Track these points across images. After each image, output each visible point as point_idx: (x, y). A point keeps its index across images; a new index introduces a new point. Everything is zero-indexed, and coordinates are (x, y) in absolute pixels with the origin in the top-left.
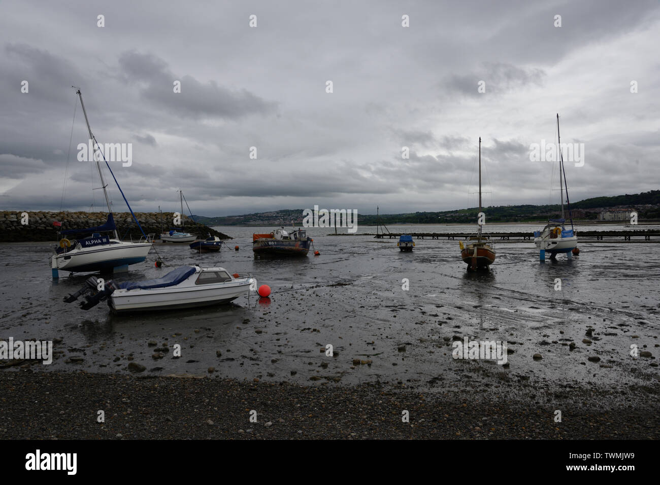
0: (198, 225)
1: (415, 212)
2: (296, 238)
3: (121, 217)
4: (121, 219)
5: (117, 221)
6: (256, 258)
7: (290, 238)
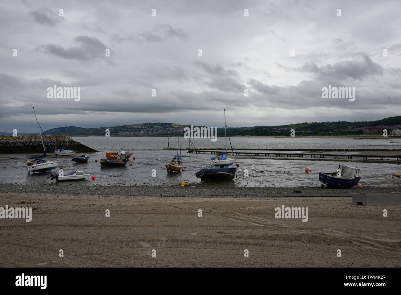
0: (76, 144)
1: (254, 126)
2: (120, 158)
3: (28, 139)
4: (28, 140)
5: (26, 141)
6: (101, 166)
7: (118, 158)
